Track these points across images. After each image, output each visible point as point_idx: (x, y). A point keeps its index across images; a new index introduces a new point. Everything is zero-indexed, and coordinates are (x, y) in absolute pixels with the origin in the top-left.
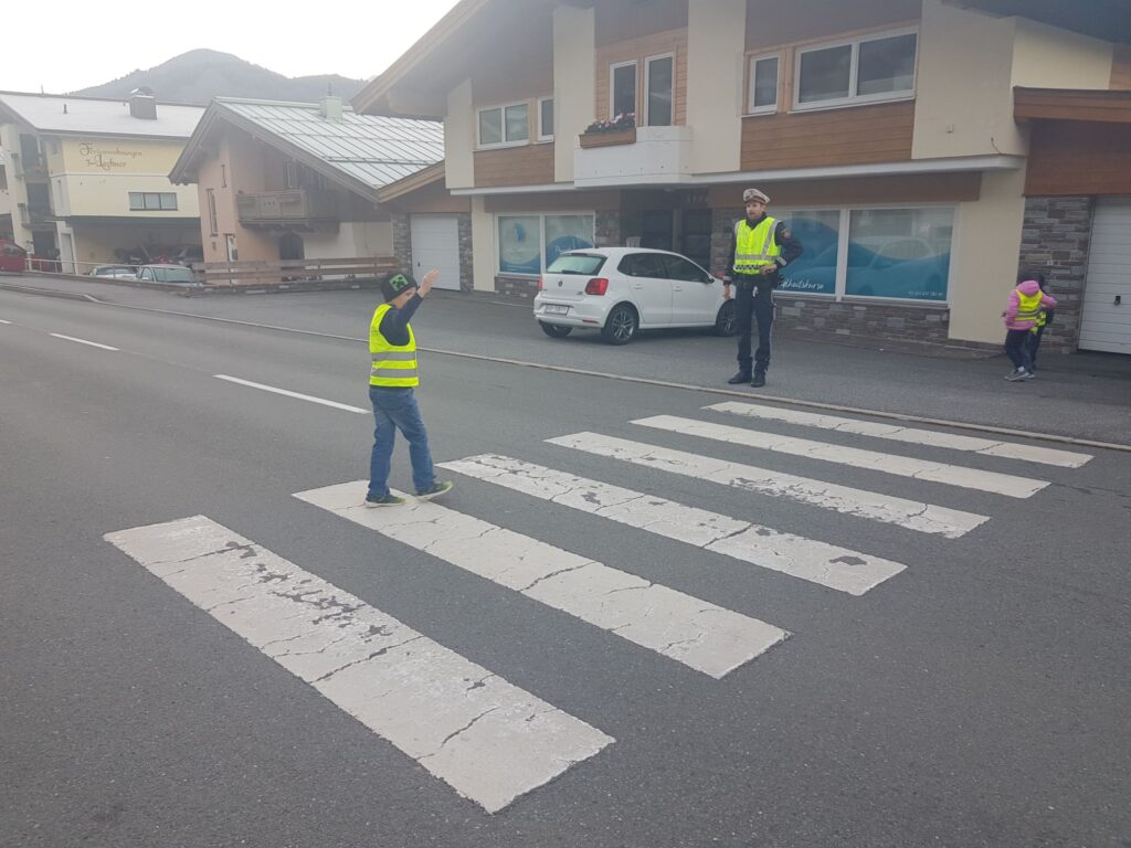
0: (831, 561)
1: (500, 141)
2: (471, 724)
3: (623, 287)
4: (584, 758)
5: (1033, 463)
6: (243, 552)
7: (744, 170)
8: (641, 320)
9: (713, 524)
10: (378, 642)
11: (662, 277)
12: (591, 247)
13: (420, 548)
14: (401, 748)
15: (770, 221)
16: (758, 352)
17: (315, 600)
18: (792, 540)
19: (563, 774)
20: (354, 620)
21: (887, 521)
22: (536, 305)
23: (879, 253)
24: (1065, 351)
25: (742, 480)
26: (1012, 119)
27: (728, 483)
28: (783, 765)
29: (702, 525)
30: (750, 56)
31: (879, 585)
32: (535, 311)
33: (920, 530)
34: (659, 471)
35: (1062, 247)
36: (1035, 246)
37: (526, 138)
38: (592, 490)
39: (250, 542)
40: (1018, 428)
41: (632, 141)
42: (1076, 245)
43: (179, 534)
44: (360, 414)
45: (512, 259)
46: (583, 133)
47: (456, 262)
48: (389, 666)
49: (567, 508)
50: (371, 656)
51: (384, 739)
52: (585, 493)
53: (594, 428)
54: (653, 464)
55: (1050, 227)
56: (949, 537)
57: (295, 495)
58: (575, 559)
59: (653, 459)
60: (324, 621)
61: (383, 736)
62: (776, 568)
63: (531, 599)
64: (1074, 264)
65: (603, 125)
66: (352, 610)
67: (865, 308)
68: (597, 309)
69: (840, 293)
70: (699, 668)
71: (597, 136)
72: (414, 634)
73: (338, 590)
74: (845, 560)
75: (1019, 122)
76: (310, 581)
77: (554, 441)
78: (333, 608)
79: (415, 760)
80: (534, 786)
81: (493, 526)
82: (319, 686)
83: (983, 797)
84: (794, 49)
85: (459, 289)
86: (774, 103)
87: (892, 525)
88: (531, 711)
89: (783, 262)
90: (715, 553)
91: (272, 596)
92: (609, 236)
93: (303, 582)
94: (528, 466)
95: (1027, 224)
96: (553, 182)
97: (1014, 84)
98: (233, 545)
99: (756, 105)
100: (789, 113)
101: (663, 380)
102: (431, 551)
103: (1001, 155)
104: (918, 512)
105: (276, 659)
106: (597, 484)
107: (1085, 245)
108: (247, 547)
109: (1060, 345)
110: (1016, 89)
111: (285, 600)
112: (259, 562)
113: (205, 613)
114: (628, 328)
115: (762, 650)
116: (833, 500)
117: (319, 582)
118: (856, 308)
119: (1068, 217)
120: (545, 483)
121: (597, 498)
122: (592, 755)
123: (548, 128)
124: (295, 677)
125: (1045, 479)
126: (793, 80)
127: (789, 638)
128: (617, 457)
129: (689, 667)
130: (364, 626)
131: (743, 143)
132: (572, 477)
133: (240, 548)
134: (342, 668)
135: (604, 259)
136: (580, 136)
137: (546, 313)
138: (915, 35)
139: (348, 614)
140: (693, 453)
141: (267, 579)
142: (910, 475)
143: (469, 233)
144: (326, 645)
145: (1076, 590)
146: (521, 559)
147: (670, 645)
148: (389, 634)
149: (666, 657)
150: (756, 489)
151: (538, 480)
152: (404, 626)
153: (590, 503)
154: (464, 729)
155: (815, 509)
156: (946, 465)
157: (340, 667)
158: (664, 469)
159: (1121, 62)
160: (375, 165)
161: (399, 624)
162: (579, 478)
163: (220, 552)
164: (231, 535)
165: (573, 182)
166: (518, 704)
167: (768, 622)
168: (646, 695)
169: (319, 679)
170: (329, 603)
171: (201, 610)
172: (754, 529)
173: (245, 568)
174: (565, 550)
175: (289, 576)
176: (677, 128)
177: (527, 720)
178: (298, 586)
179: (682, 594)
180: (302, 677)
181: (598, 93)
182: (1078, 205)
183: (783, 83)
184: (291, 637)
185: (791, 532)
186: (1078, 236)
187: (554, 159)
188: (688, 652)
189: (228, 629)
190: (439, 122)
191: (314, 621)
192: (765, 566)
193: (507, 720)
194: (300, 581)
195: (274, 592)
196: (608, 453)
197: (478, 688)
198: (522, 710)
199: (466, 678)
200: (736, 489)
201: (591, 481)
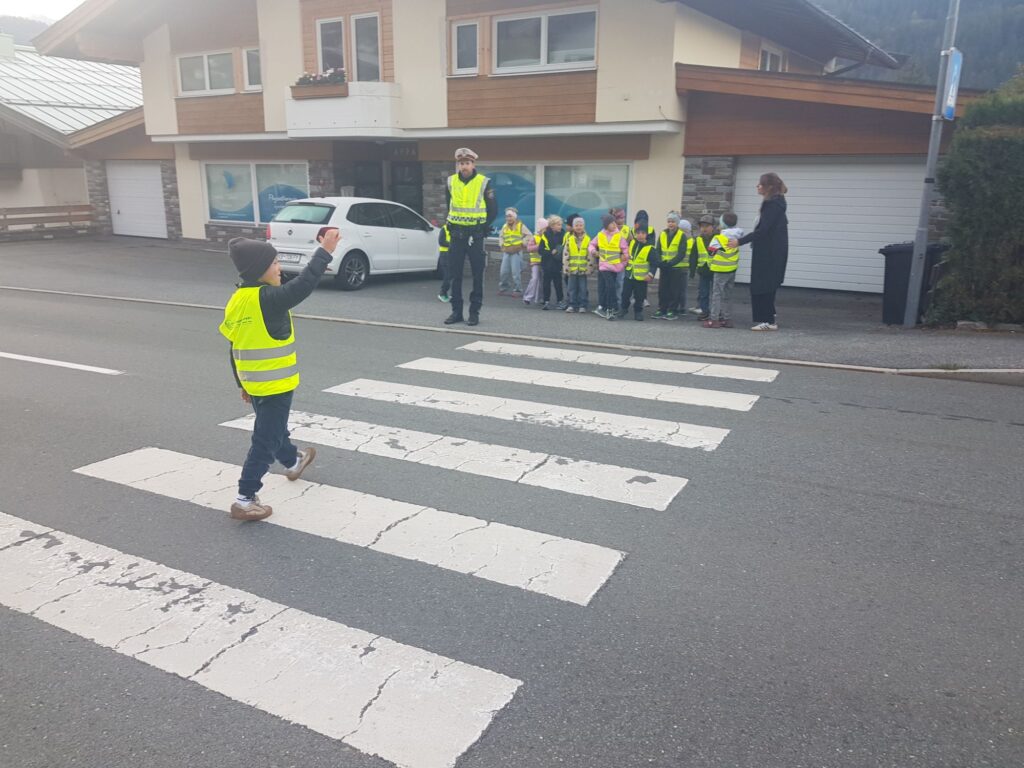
0: (629, 482)
1: (204, 88)
2: (379, 692)
3: (350, 236)
4: (503, 706)
5: (740, 380)
6: (45, 541)
7: (451, 127)
8: (371, 267)
9: (515, 458)
10: (244, 622)
11: (388, 226)
12: (306, 197)
14: (319, 732)
15: (481, 178)
16: (473, 295)
17: (153, 585)
18: (587, 466)
19: (490, 726)
20: (206, 602)
21: (655, 440)
23: (565, 202)
25: (520, 413)
26: (675, 91)
27: (512, 418)
28: (673, 678)
29: (507, 460)
30: (451, 21)
31: (675, 499)
33: (682, 446)
34: (445, 412)
35: (713, 199)
36: (693, 198)
37: (233, 86)
38: (392, 437)
39: (47, 530)
40: (716, 351)
41: (345, 95)
42: (724, 197)
44: (111, 376)
45: (220, 207)
46: (294, 85)
47: (162, 209)
48: (267, 646)
49: (376, 457)
50: (244, 637)
51: (297, 725)
52: (387, 440)
53: (366, 375)
54: (438, 406)
55: (704, 182)
56: (708, 449)
57: (77, 471)
58: (406, 508)
59: (435, 401)
60: (174, 607)
61: (295, 722)
62: (587, 493)
63: (383, 554)
65: (315, 78)
66: (199, 591)
70: (564, 598)
71: (308, 89)
72: (278, 607)
73: (173, 570)
74: (637, 479)
75: (680, 93)
76: (137, 565)
77: (334, 390)
78: (178, 591)
79: (340, 741)
80: (469, 744)
81: (311, 483)
82: (201, 679)
84: (491, 17)
85: (165, 236)
86: (474, 65)
87: (659, 444)
88: (432, 668)
90: (530, 486)
91: (100, 587)
92: (323, 185)
93: (130, 567)
94: (318, 418)
95: (687, 179)
96: (263, 131)
97: (675, 61)
98: (29, 535)
99: (459, 67)
100: (489, 76)
103: (668, 121)
104: (675, 430)
105: (137, 657)
106: (395, 430)
107: (730, 197)
108: (46, 535)
110: (678, 66)
111: (118, 589)
112: (68, 550)
113: (29, 618)
114: (360, 274)
115: (610, 573)
116: (605, 426)
117: (147, 566)
119: (717, 173)
120: (343, 434)
121: (400, 444)
122: (508, 701)
123: (255, 78)
124: (168, 674)
125: (753, 393)
126: (491, 46)
127: (626, 558)
128: (402, 402)
129: (555, 599)
130: (221, 606)
131: (449, 102)
132: (365, 425)
133: (38, 537)
134: (218, 656)
135: (332, 209)
136: (291, 87)
139: (197, 596)
140: (468, 392)
141: (88, 567)
142: (653, 398)
143: (174, 181)
144: (188, 633)
145: (819, 485)
146: (355, 513)
147: (531, 580)
148: (252, 611)
149: (532, 592)
150: (538, 422)
151: (334, 432)
152: (264, 600)
153: (398, 450)
154: (375, 699)
155: (594, 436)
156: (676, 388)
157: (214, 655)
158: (451, 410)
159: (747, 46)
160: (60, 109)
161: (258, 598)
162: (374, 425)
163: (15, 544)
164: (21, 525)
165: (286, 132)
166: (417, 662)
167: (603, 545)
168: (530, 632)
169: (197, 672)
170: (170, 586)
171: (22, 614)
172: (553, 459)
173: (55, 559)
174: (394, 500)
175: (111, 563)
176: (387, 84)
177: (432, 678)
178: (126, 572)
179: (519, 529)
180: (176, 672)
181: (305, 47)
182: (725, 164)
183: (483, 49)
184: (143, 631)
185: (583, 459)
186: (725, 189)
187: (263, 109)
188: (549, 585)
189: (65, 631)
190: (134, 66)
191: (162, 609)
192: (577, 493)
193: (413, 681)
194: (126, 565)
195: (101, 583)
196: (391, 398)
197: (371, 653)
198: (422, 667)
199: (354, 644)
200: (521, 423)
201: (387, 428)
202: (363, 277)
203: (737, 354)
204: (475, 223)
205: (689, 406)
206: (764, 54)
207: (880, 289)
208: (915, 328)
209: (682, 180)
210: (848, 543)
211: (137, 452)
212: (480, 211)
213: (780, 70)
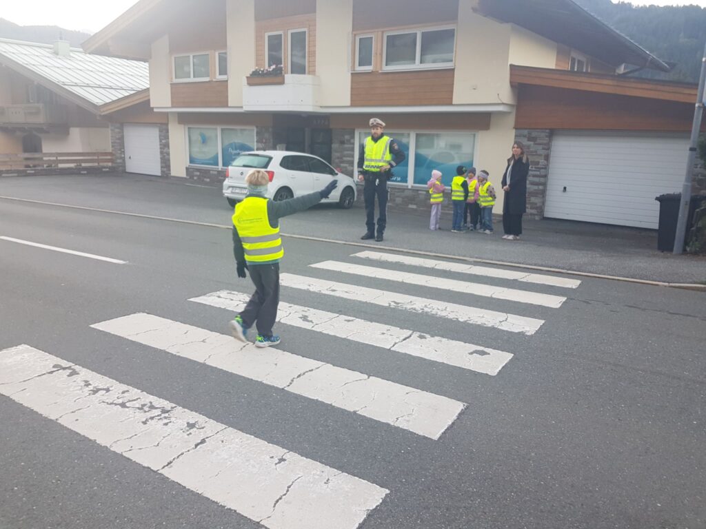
0: (470, 354)
1: (190, 77)
2: (288, 491)
3: (284, 177)
4: (374, 507)
5: (551, 286)
6: (69, 372)
7: (353, 105)
9: (389, 333)
10: (197, 435)
11: (307, 171)
12: (253, 150)
13: (201, 361)
14: (245, 515)
15: (386, 140)
16: (379, 220)
17: (137, 406)
18: (441, 341)
19: (365, 520)
20: (173, 419)
21: (490, 325)
22: (225, 187)
23: (430, 158)
24: (537, 218)
25: (395, 302)
26: (509, 83)
27: (387, 305)
28: (499, 496)
29: (383, 334)
30: (355, 35)
31: (503, 367)
32: (224, 191)
33: (509, 330)
34: (342, 298)
35: (534, 159)
37: (208, 76)
38: (304, 313)
39: (70, 364)
40: (535, 265)
41: (282, 83)
42: (543, 157)
43: (11, 360)
44: (119, 264)
45: (197, 156)
46: (249, 75)
47: (158, 156)
48: (212, 452)
49: (293, 327)
50: (196, 446)
51: (230, 509)
52: (301, 316)
54: (336, 294)
55: (529, 147)
56: (528, 334)
57: (92, 326)
58: (311, 363)
59: (334, 290)
60: (151, 422)
61: (228, 507)
62: (440, 360)
63: (294, 394)
64: (543, 168)
65: (263, 71)
66: (168, 412)
67: (425, 193)
69: (410, 183)
70: (421, 433)
71: (257, 78)
72: (221, 426)
73: (152, 396)
74: (476, 352)
75: (514, 85)
76: (128, 391)
78: (154, 411)
79: (258, 523)
82: (166, 472)
83: (620, 503)
84: (383, 32)
85: (160, 175)
86: (370, 64)
87: (493, 328)
88: (325, 476)
89: (394, 164)
90: (398, 352)
91: (103, 405)
92: (265, 143)
93: (123, 393)
96: (227, 106)
97: (509, 63)
98: (58, 367)
99: (360, 65)
100: (380, 72)
101: (320, 237)
102: (209, 363)
103: (503, 104)
104: (504, 319)
105: (124, 454)
106: (306, 309)
107: (547, 158)
108: (69, 368)
109: (534, 215)
110: (513, 68)
111: (114, 407)
112: (83, 379)
113: (54, 423)
115: (455, 418)
116: (454, 314)
117: (135, 392)
118: (420, 192)
119: (538, 141)
121: (309, 319)
122: (378, 504)
123: (223, 71)
124: (144, 467)
125: (563, 295)
126: (382, 53)
127: (467, 408)
128: (312, 290)
129: (415, 434)
130: (182, 423)
131: (352, 88)
133: (64, 369)
134: (178, 457)
135: (270, 158)
136: (247, 77)
137: (232, 193)
138: (454, 30)
139: (166, 415)
140: (358, 285)
141: (95, 391)
142: (489, 296)
143: (167, 137)
144: (159, 440)
145: (610, 364)
146: (276, 364)
147: (397, 419)
148: (203, 428)
149: (398, 427)
150: (406, 308)
152: (212, 421)
153: (307, 323)
154: (285, 495)
155: (446, 320)
156: (506, 289)
157: (176, 456)
158: (345, 297)
160: (96, 89)
161: (207, 419)
162: (292, 305)
163: (49, 373)
164: (53, 360)
165: (242, 107)
166: (314, 472)
167: (450, 397)
168: (396, 456)
169: (163, 467)
170: (149, 407)
171: (51, 420)
172: (416, 334)
173: (75, 384)
174: (303, 357)
175: (111, 389)
176: (310, 76)
177: (325, 483)
178: (120, 395)
179: (390, 382)
180: (150, 466)
181: (257, 51)
182: (543, 134)
183: (376, 54)
184: (130, 436)
185: (438, 336)
186: (543, 152)
187: (227, 91)
188: (410, 423)
189: (77, 433)
190: (145, 61)
191: (143, 422)
192: (432, 359)
193: (312, 485)
194: (121, 391)
195: (103, 402)
196: (304, 287)
197: (283, 462)
198: (318, 475)
199: (271, 456)
200: (394, 308)
201: (301, 307)
203: (551, 267)
205: (515, 302)
206: (573, 60)
207: (656, 226)
208: (682, 254)
210: (631, 406)
211: (132, 315)
213: (584, 71)
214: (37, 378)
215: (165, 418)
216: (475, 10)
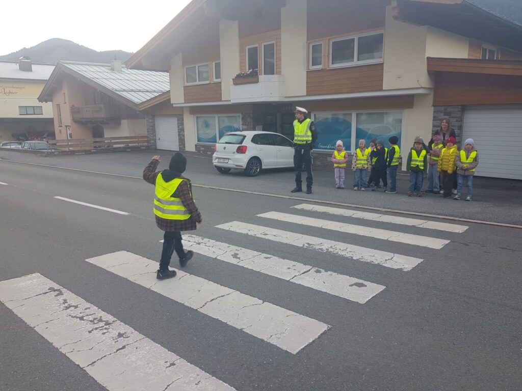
0: (350, 286)
1: (196, 81)
2: (166, 388)
3: (254, 150)
5: (442, 231)
6: (57, 292)
7: (308, 95)
8: (263, 165)
9: (294, 268)
10: (122, 341)
11: (272, 145)
13: (148, 287)
17: (91, 319)
18: (331, 275)
20: (110, 330)
21: (376, 263)
22: (214, 158)
23: (370, 132)
25: (308, 244)
26: (426, 71)
27: (302, 246)
29: (289, 268)
30: (309, 43)
31: (373, 297)
32: (213, 161)
33: (391, 267)
34: (269, 240)
37: (208, 80)
38: (237, 252)
39: (61, 287)
40: (434, 214)
41: (257, 82)
43: (24, 283)
44: (123, 215)
45: (202, 136)
47: (177, 138)
48: (126, 356)
49: (223, 262)
50: (117, 351)
52: (233, 254)
53: (239, 219)
54: (266, 237)
56: (405, 270)
57: (86, 260)
58: (226, 290)
59: (266, 234)
60: (95, 332)
62: (324, 290)
63: (203, 314)
65: (243, 74)
66: (109, 324)
68: (242, 160)
70: (285, 349)
71: (240, 80)
72: (141, 336)
73: (103, 312)
74: (357, 284)
75: (430, 73)
76: (89, 308)
77: (220, 226)
78: (100, 323)
81: (186, 274)
82: (88, 370)
84: (329, 40)
86: (321, 64)
87: (378, 265)
88: (198, 379)
90: (295, 283)
91: (68, 318)
92: (248, 126)
93: (86, 309)
94: (206, 240)
95: (435, 118)
96: (221, 101)
97: (426, 56)
98: (52, 289)
99: (312, 65)
100: (328, 69)
102: (153, 289)
103: (423, 88)
104: (390, 258)
105: (67, 354)
106: (240, 248)
107: (460, 128)
108: (59, 290)
110: (429, 59)
111: (75, 320)
112: (64, 298)
113: (32, 329)
114: (257, 169)
115: (316, 337)
116: (351, 253)
117: (94, 308)
119: (453, 115)
120: (214, 249)
121: (238, 256)
123: (218, 76)
124: (75, 365)
125: (447, 238)
126: (329, 54)
127: (330, 329)
128: (249, 234)
129: (280, 348)
130: (114, 333)
131: (307, 83)
132: (227, 245)
133: (55, 290)
134: (101, 358)
135: (245, 137)
136: (233, 79)
137: (218, 162)
138: (383, 34)
139: (107, 327)
140: (286, 230)
141: (67, 308)
142: (386, 239)
143: (182, 124)
144: (94, 345)
145: (465, 296)
146: (199, 291)
147: (271, 336)
148: (128, 337)
149: (269, 343)
150: (315, 248)
151: (210, 248)
152: (136, 332)
153: (235, 259)
155: (343, 258)
156: (403, 233)
157: (100, 358)
158: (272, 239)
159: (472, 46)
161: (134, 331)
162: (231, 245)
163: (44, 293)
164: (52, 284)
165: (230, 101)
166: (192, 375)
167: (320, 320)
168: (258, 366)
169: (88, 366)
170: (98, 320)
171: (31, 327)
172: (314, 270)
173: (56, 302)
174: (221, 285)
175: (79, 306)
176: (277, 76)
177: (196, 384)
178: (83, 311)
179: (278, 307)
180: (79, 364)
181: (240, 60)
182: (456, 110)
183: (325, 56)
184: (76, 341)
185: (330, 271)
186: (457, 124)
187: (221, 90)
188: (280, 340)
189: (43, 338)
190: (167, 72)
191: (89, 331)
193: (186, 385)
194: (84, 308)
195: (70, 316)
196: (244, 232)
197: (172, 366)
198: (194, 378)
199: (166, 361)
200: (306, 248)
201: (236, 247)
202: (258, 170)
203: (447, 216)
204: (305, 143)
206: (485, 50)
209: (432, 119)
211: (117, 252)
212: (308, 136)
213: (495, 59)
214: (35, 297)
215: (106, 329)
216: (395, 18)
